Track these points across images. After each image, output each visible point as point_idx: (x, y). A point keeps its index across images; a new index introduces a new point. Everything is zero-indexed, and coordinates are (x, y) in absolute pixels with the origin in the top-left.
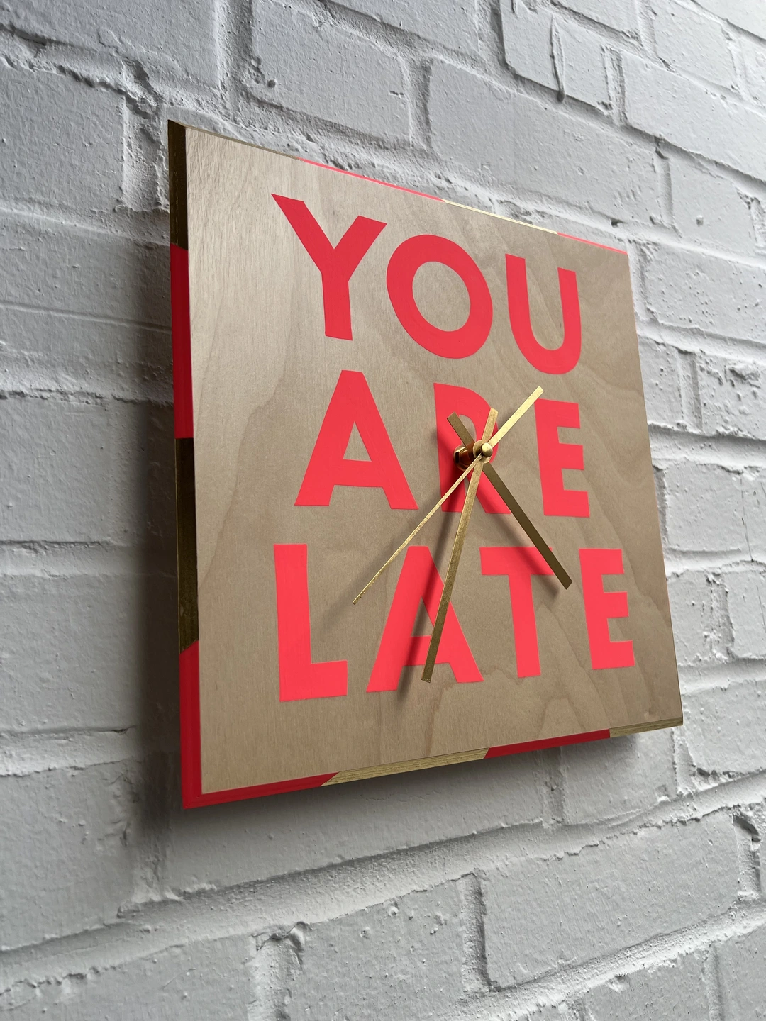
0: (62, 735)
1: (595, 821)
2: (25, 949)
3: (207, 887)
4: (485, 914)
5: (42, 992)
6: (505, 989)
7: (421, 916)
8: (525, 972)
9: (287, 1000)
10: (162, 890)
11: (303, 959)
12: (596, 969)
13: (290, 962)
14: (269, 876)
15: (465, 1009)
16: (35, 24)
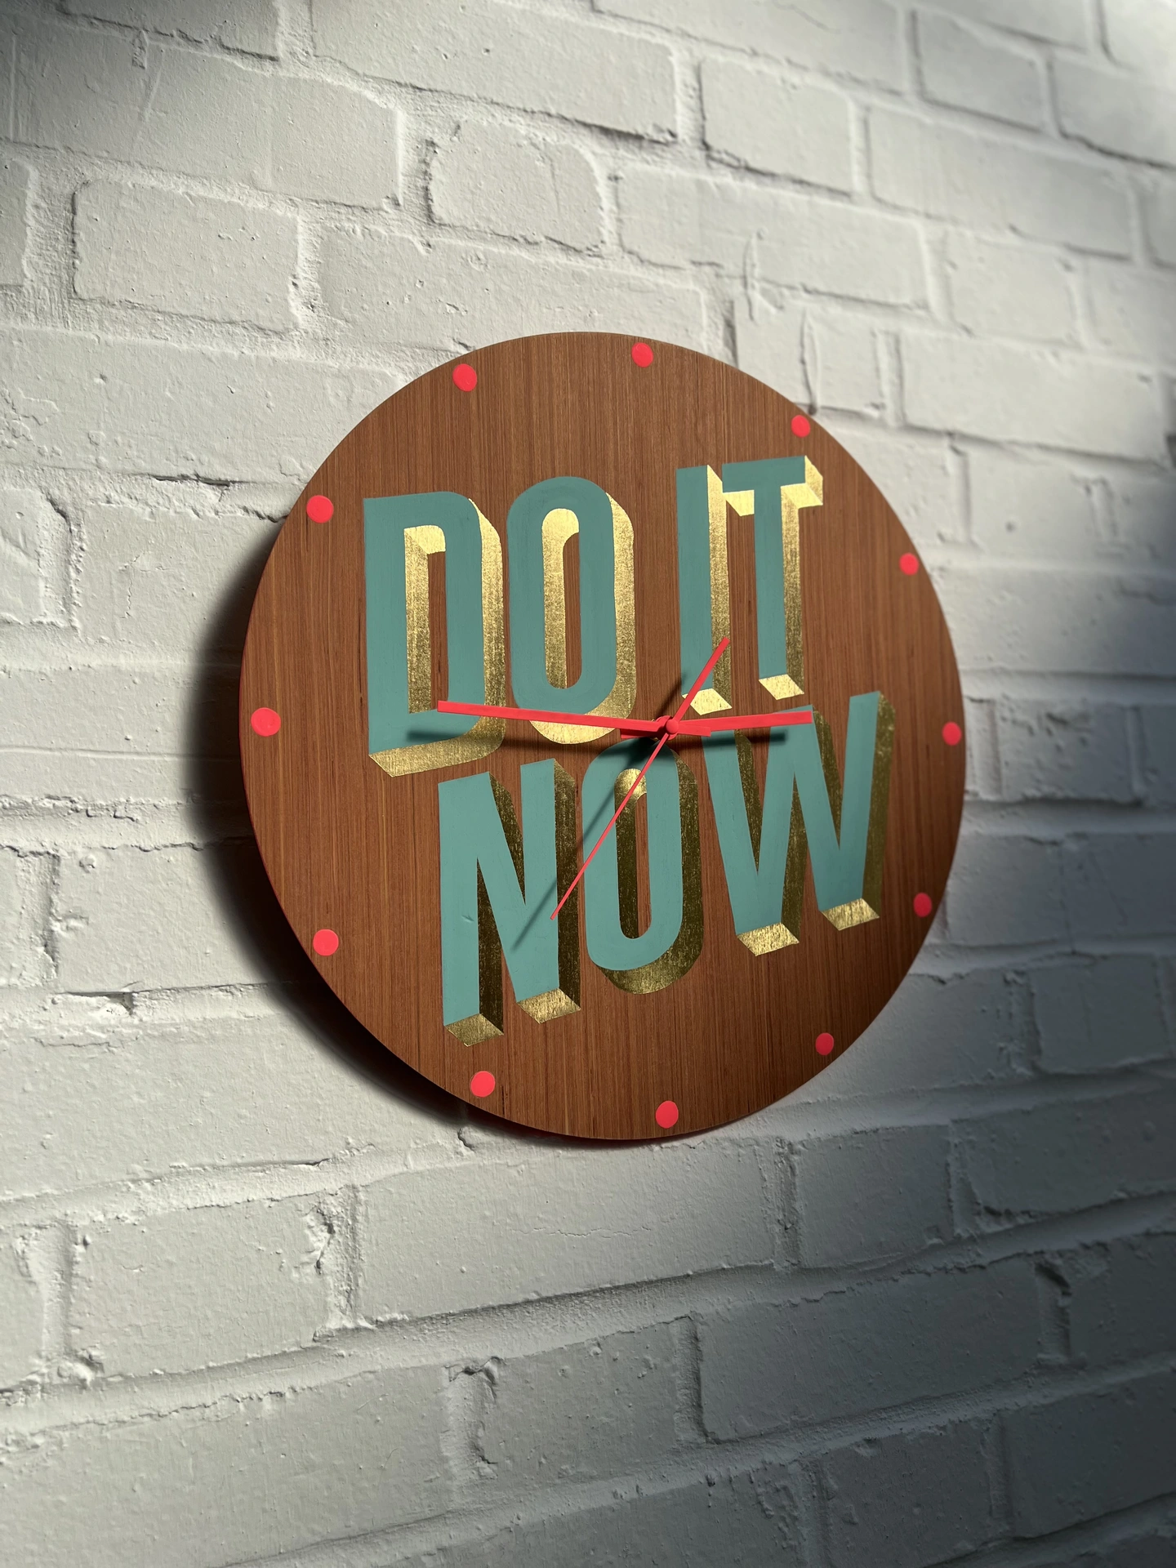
0: (259, 1168)
1: (841, 1264)
2: (229, 1365)
3: (399, 1317)
4: (702, 1360)
5: (245, 1406)
6: (725, 1442)
7: (628, 1358)
8: (748, 1424)
9: (481, 1433)
10: (355, 1317)
11: (497, 1393)
12: (840, 1429)
13: (483, 1395)
14: (461, 1309)
15: (677, 1459)
16: (218, 467)
